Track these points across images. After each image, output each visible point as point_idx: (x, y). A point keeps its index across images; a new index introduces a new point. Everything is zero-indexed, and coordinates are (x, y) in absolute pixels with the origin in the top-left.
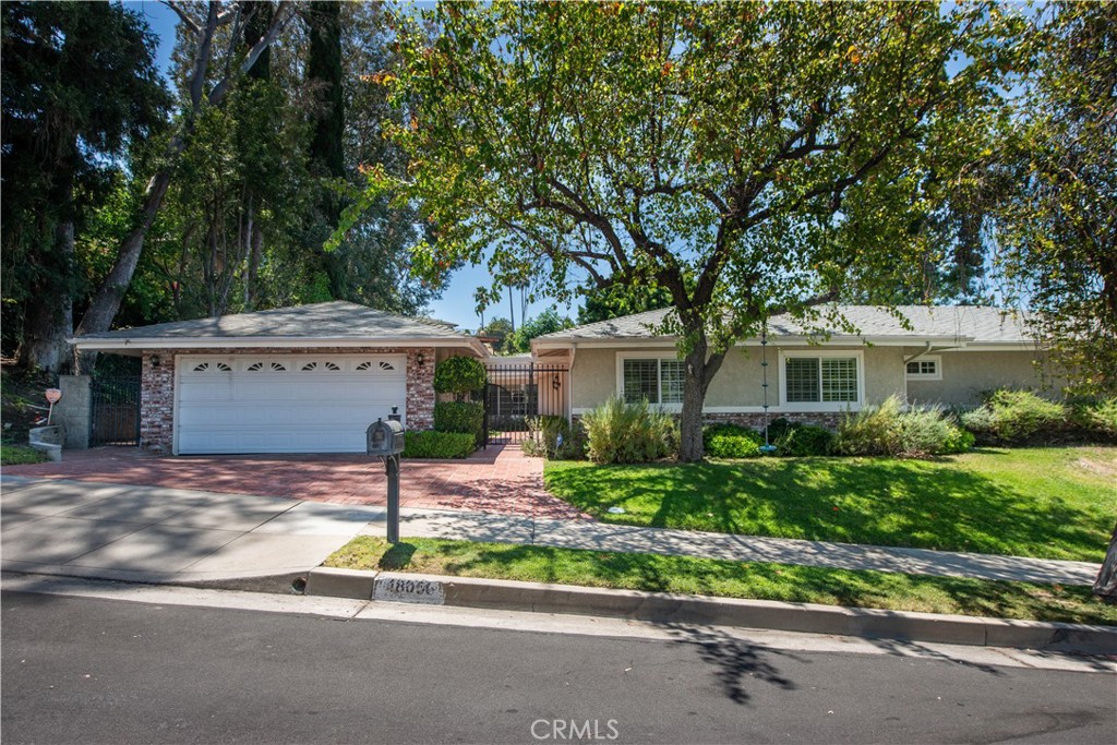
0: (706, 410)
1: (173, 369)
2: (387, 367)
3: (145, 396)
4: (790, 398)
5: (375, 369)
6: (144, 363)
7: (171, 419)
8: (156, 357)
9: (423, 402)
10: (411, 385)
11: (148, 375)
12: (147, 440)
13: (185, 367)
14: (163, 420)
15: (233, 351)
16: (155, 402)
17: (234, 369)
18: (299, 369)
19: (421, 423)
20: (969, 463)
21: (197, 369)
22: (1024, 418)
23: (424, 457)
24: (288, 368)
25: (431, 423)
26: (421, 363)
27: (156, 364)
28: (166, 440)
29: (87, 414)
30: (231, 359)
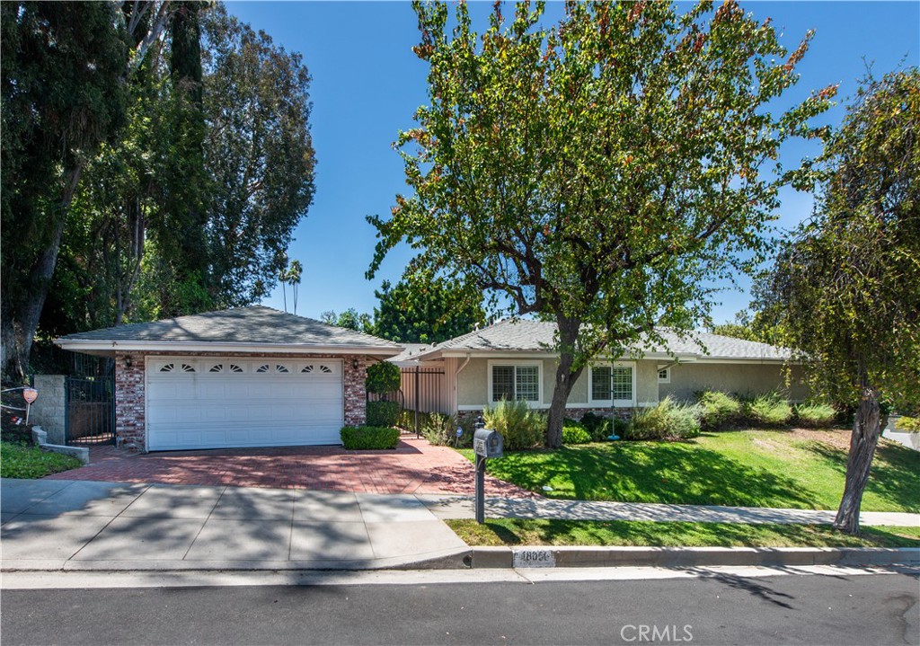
0: (568, 406)
1: (144, 370)
2: (326, 369)
3: (119, 395)
4: (595, 397)
5: (316, 371)
6: (117, 363)
7: (143, 418)
8: (128, 357)
9: (357, 401)
10: (348, 387)
11: (121, 375)
12: (123, 439)
13: (153, 367)
14: (137, 418)
15: (199, 354)
16: (129, 402)
17: (197, 370)
18: (255, 371)
19: (356, 419)
20: (706, 443)
21: (163, 370)
22: (721, 410)
23: (365, 449)
24: (245, 371)
25: (363, 419)
26: (356, 367)
27: (129, 365)
28: (140, 438)
29: (63, 414)
30: (194, 360)
